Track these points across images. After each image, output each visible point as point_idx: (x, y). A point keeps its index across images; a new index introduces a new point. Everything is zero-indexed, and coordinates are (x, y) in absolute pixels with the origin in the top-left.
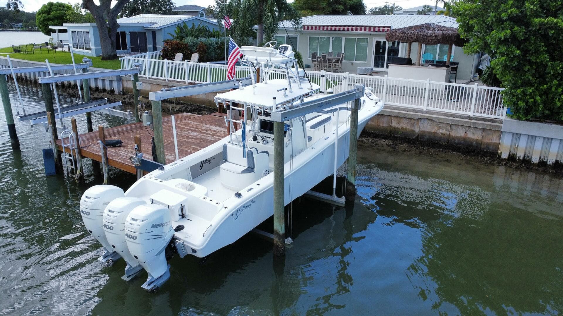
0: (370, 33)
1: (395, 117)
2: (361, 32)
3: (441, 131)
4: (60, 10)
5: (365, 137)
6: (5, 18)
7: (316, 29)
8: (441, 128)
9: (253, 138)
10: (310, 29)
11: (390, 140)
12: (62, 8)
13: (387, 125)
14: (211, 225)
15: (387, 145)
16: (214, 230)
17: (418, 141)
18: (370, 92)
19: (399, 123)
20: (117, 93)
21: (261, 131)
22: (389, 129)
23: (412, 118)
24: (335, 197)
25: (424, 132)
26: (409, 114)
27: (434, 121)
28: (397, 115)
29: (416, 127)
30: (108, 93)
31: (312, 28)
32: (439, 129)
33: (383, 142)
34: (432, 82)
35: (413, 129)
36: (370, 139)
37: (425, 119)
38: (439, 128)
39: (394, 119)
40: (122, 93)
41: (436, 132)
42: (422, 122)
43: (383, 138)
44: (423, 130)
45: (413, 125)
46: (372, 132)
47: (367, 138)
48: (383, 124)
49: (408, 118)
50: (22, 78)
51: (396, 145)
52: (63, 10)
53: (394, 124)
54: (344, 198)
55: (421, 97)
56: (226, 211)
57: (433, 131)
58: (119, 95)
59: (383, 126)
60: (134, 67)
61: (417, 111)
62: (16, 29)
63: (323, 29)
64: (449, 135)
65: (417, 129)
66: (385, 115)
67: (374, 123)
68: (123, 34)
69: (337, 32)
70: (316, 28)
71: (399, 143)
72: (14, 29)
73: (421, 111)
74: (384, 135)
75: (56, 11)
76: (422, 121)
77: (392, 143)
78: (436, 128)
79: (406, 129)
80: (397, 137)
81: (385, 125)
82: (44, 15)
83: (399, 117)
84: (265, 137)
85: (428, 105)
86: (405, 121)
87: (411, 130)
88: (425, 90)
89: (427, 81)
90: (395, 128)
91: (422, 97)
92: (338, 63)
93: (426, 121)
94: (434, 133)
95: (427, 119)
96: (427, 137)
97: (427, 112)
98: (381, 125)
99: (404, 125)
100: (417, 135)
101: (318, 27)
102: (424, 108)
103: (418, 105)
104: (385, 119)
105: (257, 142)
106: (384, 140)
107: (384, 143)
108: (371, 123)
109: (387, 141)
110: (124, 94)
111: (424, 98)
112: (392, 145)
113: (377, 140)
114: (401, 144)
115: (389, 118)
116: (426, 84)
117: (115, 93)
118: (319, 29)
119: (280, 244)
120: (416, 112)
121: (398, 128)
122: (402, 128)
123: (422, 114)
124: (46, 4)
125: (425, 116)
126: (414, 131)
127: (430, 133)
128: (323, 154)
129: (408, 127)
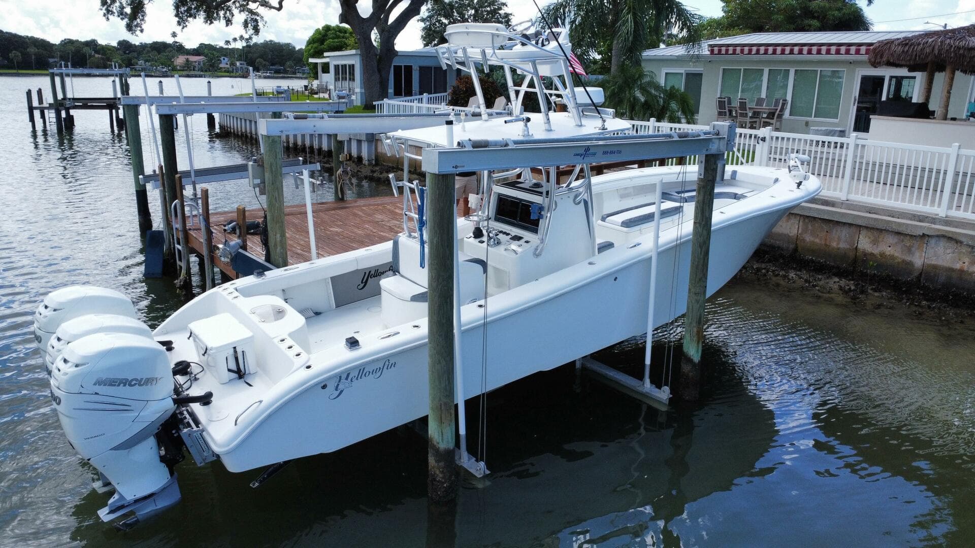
0: (848, 57)
1: (867, 228)
2: (829, 57)
4: (338, 37)
5: (795, 269)
6: (289, 59)
7: (734, 53)
9: (474, 233)
10: (723, 52)
11: (853, 280)
12: (342, 35)
13: (848, 247)
14: (261, 402)
15: (841, 288)
16: (263, 413)
17: (918, 288)
18: (799, 164)
19: (875, 242)
20: (367, 163)
21: (497, 219)
22: (851, 255)
23: (908, 232)
24: (647, 385)
25: (935, 267)
26: (899, 224)
27: (961, 242)
28: (872, 224)
29: (917, 254)
30: (353, 162)
31: (727, 51)
33: (834, 283)
34: (964, 152)
35: (908, 258)
36: (805, 275)
37: (938, 236)
39: (864, 232)
40: (374, 162)
41: (966, 269)
42: (933, 245)
43: (836, 275)
44: (933, 263)
45: (909, 250)
46: (812, 260)
47: (800, 270)
48: (838, 244)
49: (898, 233)
50: (246, 135)
51: (862, 292)
52: (343, 37)
53: (865, 244)
54: (666, 389)
55: (935, 190)
56: (304, 374)
57: (958, 266)
58: (369, 165)
59: (838, 249)
60: (336, 98)
61: (922, 218)
62: (301, 75)
63: (750, 52)
65: (918, 259)
66: (845, 224)
67: (817, 240)
68: (409, 69)
69: (779, 57)
70: (734, 51)
71: (872, 289)
72: (298, 75)
73: (934, 220)
74: (838, 267)
75: (333, 38)
76: (933, 241)
77: (853, 288)
78: (967, 260)
79: (892, 257)
80: (866, 275)
81: (843, 245)
82: (315, 45)
83: (877, 231)
84: (501, 232)
85: (950, 207)
86: (891, 239)
87: (903, 261)
88: (945, 173)
89: (953, 150)
90: (865, 254)
91: (937, 189)
92: (773, 119)
93: (943, 243)
94: (961, 271)
95: (944, 236)
96: (942, 279)
97: (947, 222)
98: (834, 244)
99: (889, 248)
100: (916, 274)
101: (738, 49)
102: (940, 211)
103: (925, 204)
104: (844, 233)
105: (479, 242)
106: (837, 279)
107: (836, 287)
108: (812, 239)
109: (843, 282)
110: (377, 164)
111: (942, 191)
112: (854, 290)
113: (820, 277)
114: (875, 290)
115: (853, 229)
116: (948, 155)
117: (364, 162)
118: (742, 51)
119: (438, 472)
120: (920, 221)
121: (872, 254)
122: (882, 255)
123: (933, 226)
124: (321, 29)
125: (939, 230)
126: (910, 264)
127: (951, 270)
128: (616, 279)
129: (896, 254)
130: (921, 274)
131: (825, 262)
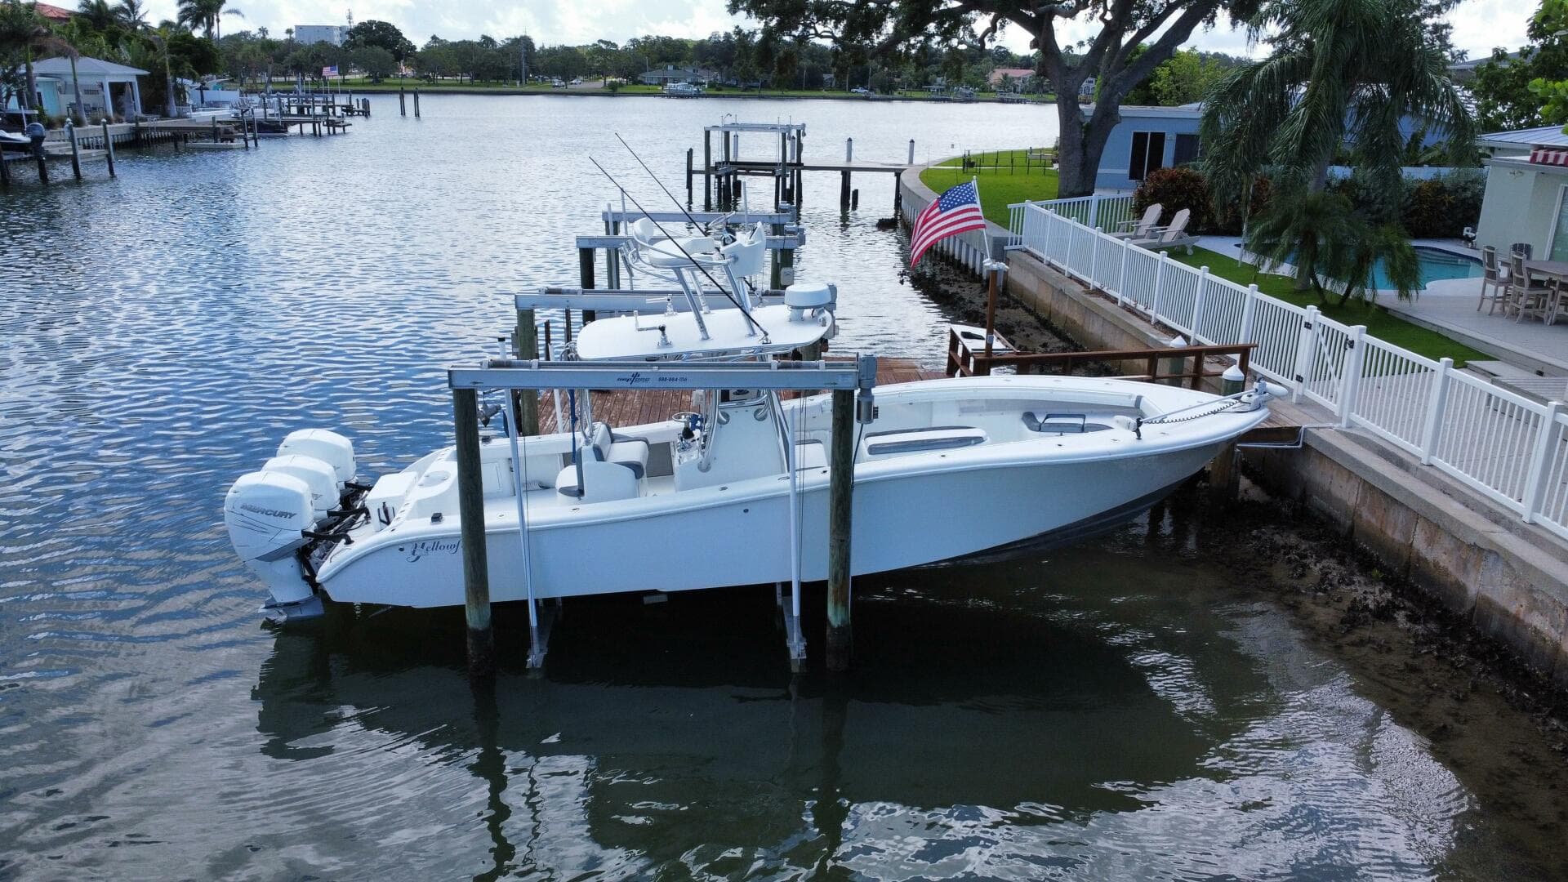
1: (1424, 518)
3: (1537, 621)
8: (1538, 609)
13: (1403, 540)
17: (1468, 631)
19: (1430, 542)
22: (1405, 554)
23: (1459, 536)
25: (1489, 602)
27: (1514, 570)
29: (1472, 575)
32: (1530, 609)
35: (1462, 579)
38: (1533, 606)
39: (1421, 525)
41: (1521, 617)
42: (1490, 566)
44: (1488, 595)
45: (1464, 565)
46: (1364, 550)
48: (1394, 532)
53: (1420, 542)
57: (1513, 609)
59: (1393, 540)
61: (1499, 517)
64: (1557, 647)
65: (1473, 585)
67: (1373, 521)
73: (1511, 524)
74: (1390, 571)
76: (1491, 560)
78: (1523, 603)
79: (1446, 573)
81: (1398, 537)
83: (1437, 525)
85: (1536, 508)
86: (1447, 544)
87: (1457, 582)
90: (1419, 558)
93: (1501, 565)
94: (1517, 619)
95: (1497, 554)
96: (1495, 625)
98: (1390, 532)
99: (1439, 555)
100: (1468, 607)
102: (1526, 509)
104: (1400, 519)
108: (1369, 517)
115: (1410, 516)
126: (1462, 588)
127: (1505, 613)
128: (746, 511)
129: (1451, 569)
130: (1473, 609)
131: (1378, 557)
